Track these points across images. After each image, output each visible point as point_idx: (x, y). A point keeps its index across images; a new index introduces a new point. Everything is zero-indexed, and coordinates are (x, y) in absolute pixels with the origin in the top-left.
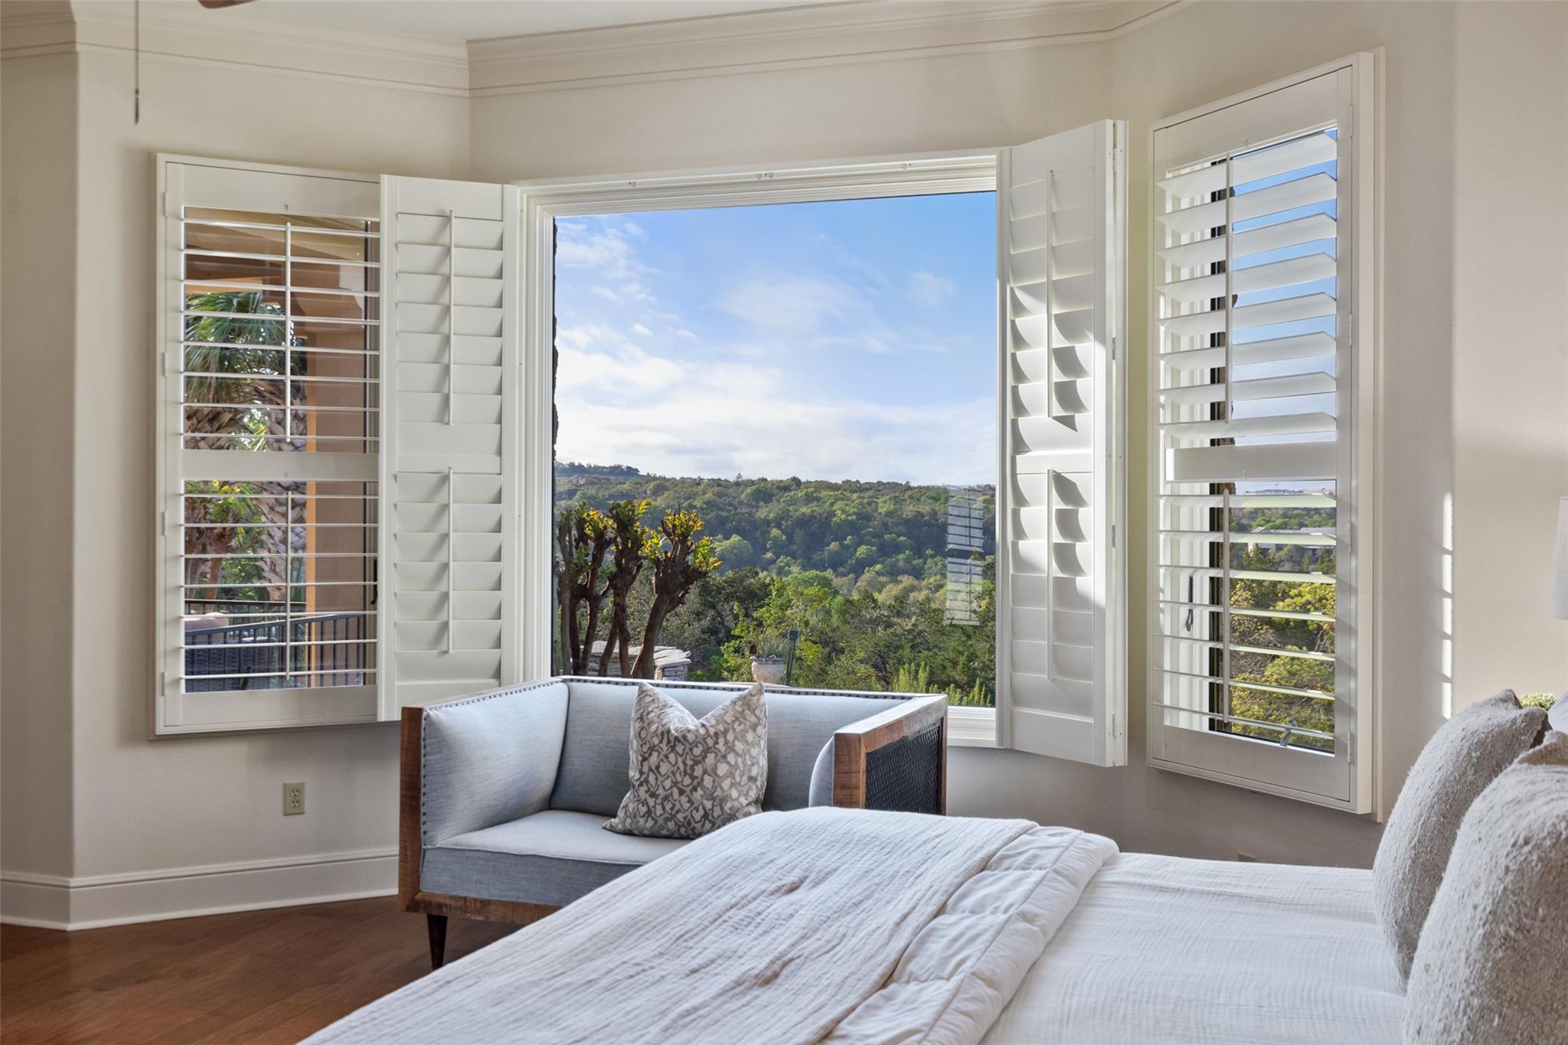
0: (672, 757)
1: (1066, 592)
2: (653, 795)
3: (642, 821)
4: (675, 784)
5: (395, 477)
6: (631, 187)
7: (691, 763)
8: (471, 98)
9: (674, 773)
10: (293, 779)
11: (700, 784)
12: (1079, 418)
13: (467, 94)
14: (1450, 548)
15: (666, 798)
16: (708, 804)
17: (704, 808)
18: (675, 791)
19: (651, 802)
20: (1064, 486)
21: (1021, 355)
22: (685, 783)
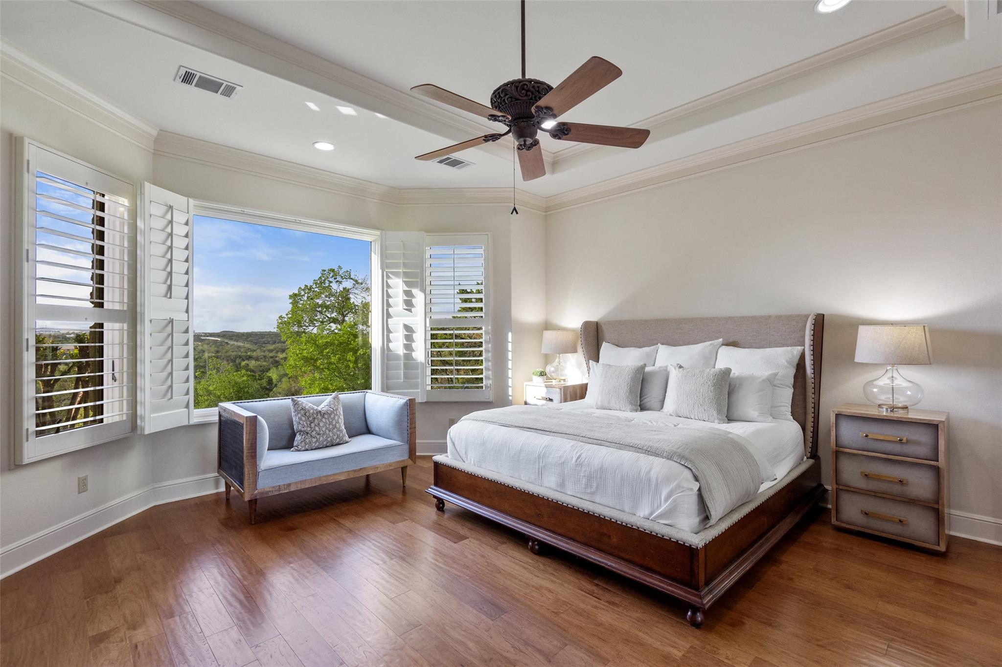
0: (324, 420)
1: (408, 357)
2: (319, 434)
3: (314, 444)
4: (327, 428)
5: (151, 321)
6: (242, 212)
7: (331, 420)
8: (153, 153)
9: (326, 425)
10: (82, 475)
11: (335, 427)
12: (413, 309)
13: (152, 151)
14: (511, 341)
15: (324, 434)
16: (338, 433)
17: (337, 435)
18: (327, 431)
19: (318, 437)
20: (407, 328)
21: (389, 291)
22: (330, 427)
